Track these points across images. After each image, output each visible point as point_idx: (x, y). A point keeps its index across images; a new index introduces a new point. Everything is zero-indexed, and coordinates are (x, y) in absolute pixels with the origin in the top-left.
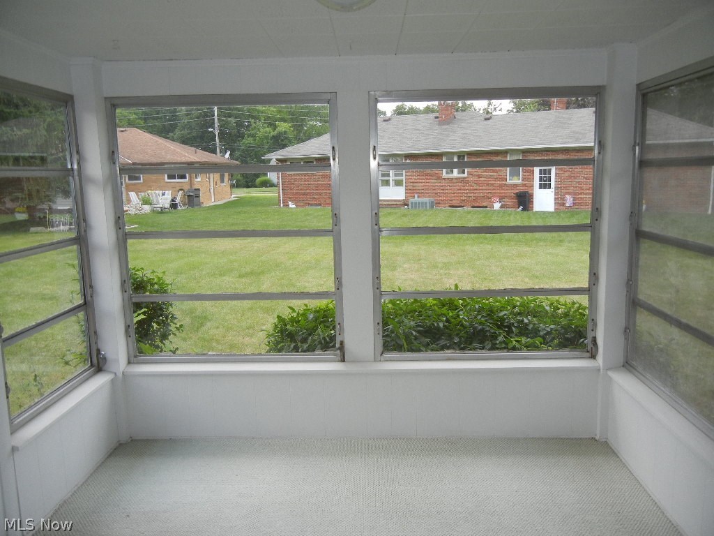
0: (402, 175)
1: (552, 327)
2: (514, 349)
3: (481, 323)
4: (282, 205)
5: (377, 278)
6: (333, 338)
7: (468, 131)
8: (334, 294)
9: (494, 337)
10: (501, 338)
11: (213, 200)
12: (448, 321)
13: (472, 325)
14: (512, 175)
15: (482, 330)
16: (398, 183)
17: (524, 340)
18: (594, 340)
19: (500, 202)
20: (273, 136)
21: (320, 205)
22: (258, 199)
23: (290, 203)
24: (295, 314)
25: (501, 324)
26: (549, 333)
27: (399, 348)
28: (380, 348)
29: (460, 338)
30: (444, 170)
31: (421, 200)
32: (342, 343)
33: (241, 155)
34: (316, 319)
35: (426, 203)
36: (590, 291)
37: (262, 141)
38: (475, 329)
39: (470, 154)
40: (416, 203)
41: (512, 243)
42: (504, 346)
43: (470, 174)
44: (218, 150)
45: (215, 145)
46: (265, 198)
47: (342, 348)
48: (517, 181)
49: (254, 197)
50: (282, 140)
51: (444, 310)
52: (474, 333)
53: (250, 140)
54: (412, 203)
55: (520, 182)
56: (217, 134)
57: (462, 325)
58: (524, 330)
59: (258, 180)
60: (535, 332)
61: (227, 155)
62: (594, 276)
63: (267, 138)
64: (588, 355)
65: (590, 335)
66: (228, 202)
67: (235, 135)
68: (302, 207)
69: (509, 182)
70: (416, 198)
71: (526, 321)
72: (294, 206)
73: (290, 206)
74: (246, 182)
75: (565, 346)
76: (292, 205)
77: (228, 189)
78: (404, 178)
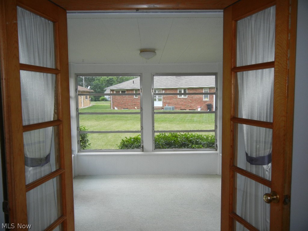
0: (161, 97)
1: (205, 142)
2: (194, 148)
3: (184, 141)
4: (112, 108)
5: (153, 126)
6: (140, 146)
7: (187, 80)
8: (140, 131)
9: (188, 145)
10: (190, 145)
11: (83, 106)
12: (174, 141)
13: (181, 142)
14: (205, 97)
15: (185, 143)
16: (160, 100)
17: (197, 146)
18: (217, 145)
19: (200, 108)
20: (107, 80)
21: (127, 108)
22: (102, 106)
23: (115, 107)
24: (127, 140)
25: (190, 141)
26: (204, 144)
27: (160, 148)
28: (154, 148)
29: (178, 145)
30: (178, 96)
31: (169, 107)
32: (143, 146)
33: (93, 88)
34: (134, 141)
35: (171, 108)
36: (215, 131)
37: (103, 82)
38: (182, 143)
39: (189, 89)
40: (167, 108)
41: (204, 123)
42: (191, 147)
43: (188, 97)
44: (84, 86)
45: (82, 83)
46: (104, 106)
47: (143, 147)
48: (206, 100)
49: (100, 105)
50: (111, 82)
51: (173, 138)
52: (182, 144)
53: (97, 81)
54: (165, 108)
55: (208, 100)
56: (83, 79)
57: (179, 142)
58: (197, 143)
59: (101, 98)
60: (201, 144)
61: (89, 87)
62: (216, 126)
63: (104, 80)
64: (215, 149)
65: (216, 144)
66: (89, 107)
67: (91, 79)
68: (120, 109)
69: (204, 100)
70: (167, 106)
71: (198, 140)
72: (117, 109)
73: (115, 109)
74: (95, 99)
75: (208, 147)
76: (116, 108)
77: (89, 101)
78: (162, 98)
